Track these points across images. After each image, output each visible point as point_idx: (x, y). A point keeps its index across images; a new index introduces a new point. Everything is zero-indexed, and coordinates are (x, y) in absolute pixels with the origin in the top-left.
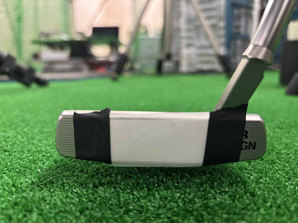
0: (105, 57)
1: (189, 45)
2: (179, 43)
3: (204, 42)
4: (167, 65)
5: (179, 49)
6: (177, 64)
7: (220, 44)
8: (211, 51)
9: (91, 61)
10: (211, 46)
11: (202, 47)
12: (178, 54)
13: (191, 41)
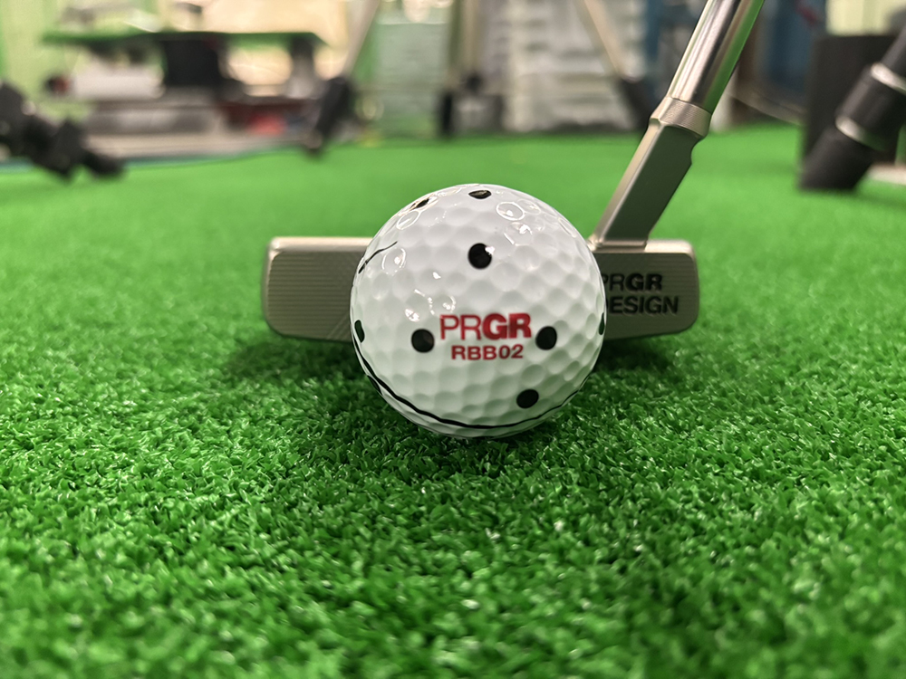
0: (276, 86)
1: (534, 48)
2: (503, 40)
3: (579, 39)
4: (469, 108)
5: (503, 57)
6: (499, 106)
7: (628, 45)
8: (597, 67)
9: (233, 98)
10: (598, 51)
11: (573, 54)
12: (501, 75)
13: (539, 36)
